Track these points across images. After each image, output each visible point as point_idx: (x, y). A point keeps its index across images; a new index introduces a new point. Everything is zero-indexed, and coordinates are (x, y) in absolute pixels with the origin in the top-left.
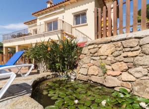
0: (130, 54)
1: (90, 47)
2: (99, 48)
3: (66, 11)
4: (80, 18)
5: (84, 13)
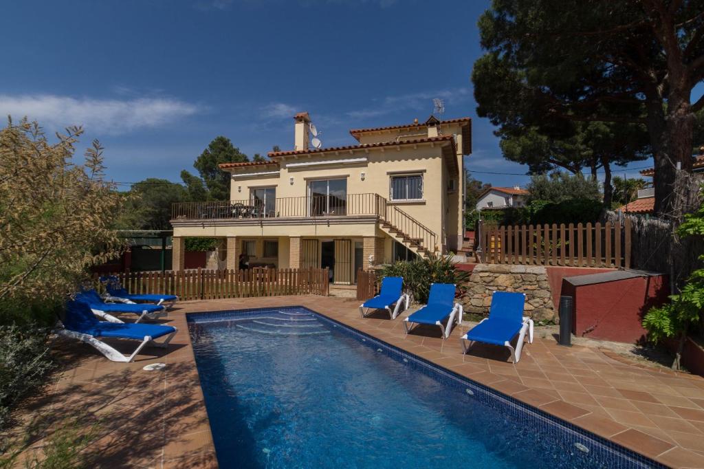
0: (529, 287)
1: (481, 274)
2: (496, 277)
3: (370, 164)
4: (406, 185)
5: (416, 177)
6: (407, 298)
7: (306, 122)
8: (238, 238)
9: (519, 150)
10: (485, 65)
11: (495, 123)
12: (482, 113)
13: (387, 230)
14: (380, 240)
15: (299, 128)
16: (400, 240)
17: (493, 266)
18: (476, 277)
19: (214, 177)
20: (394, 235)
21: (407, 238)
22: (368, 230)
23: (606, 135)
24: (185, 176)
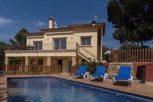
1: (112, 66)
2: (116, 66)
3: (74, 34)
4: (86, 41)
5: (89, 38)
6: (87, 73)
7: (53, 20)
8: (29, 57)
9: (118, 36)
10: (112, 3)
11: (113, 24)
12: (109, 20)
13: (80, 55)
14: (77, 58)
15: (51, 22)
16: (84, 58)
17: (115, 63)
18: (110, 67)
19: (21, 42)
20: (82, 56)
21: (86, 57)
22: (73, 54)
23: (142, 31)
24: (11, 41)
